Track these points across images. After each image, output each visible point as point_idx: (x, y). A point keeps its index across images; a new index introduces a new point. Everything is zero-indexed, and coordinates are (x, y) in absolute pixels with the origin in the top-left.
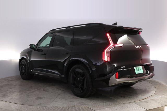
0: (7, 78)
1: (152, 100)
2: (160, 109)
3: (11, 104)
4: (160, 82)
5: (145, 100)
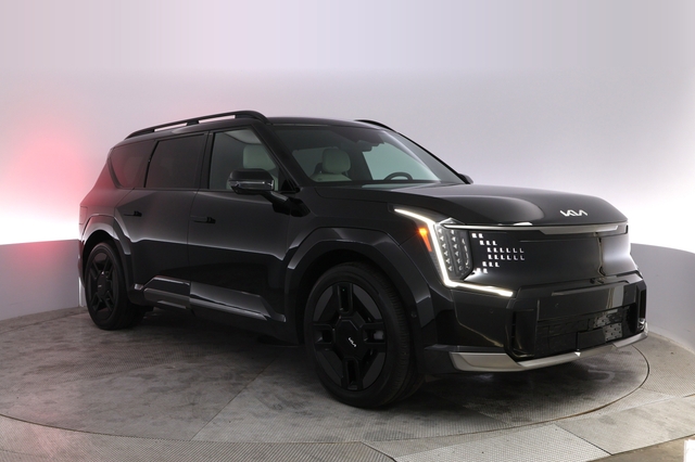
0: (21, 318)
1: (633, 411)
2: (663, 452)
3: (36, 428)
4: (667, 335)
5: (603, 413)
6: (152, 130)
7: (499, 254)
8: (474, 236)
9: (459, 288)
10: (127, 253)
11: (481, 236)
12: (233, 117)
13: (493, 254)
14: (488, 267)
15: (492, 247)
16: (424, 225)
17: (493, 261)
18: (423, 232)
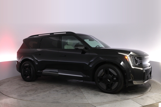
1: (148, 97)
2: (154, 105)
5: (141, 97)
6: (38, 35)
7: (140, 61)
8: (135, 58)
9: (134, 68)
10: (37, 64)
11: (137, 58)
12: (65, 33)
13: (139, 61)
14: (138, 64)
15: (138, 60)
16: (126, 56)
17: (139, 63)
18: (126, 57)
